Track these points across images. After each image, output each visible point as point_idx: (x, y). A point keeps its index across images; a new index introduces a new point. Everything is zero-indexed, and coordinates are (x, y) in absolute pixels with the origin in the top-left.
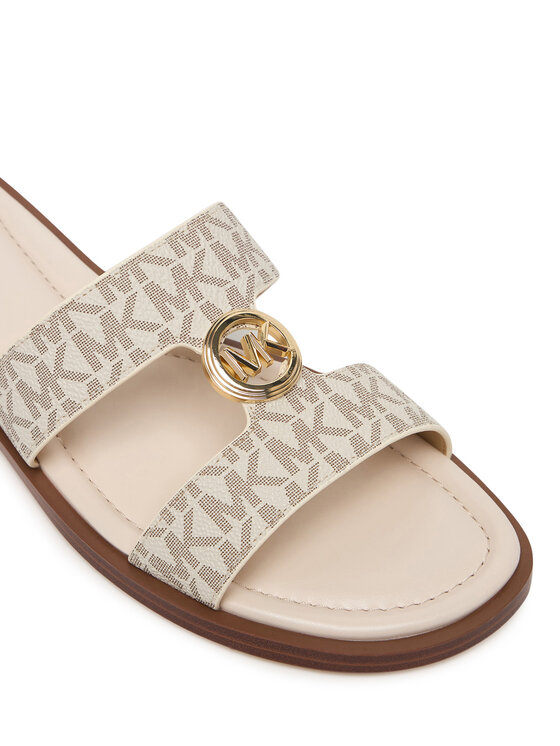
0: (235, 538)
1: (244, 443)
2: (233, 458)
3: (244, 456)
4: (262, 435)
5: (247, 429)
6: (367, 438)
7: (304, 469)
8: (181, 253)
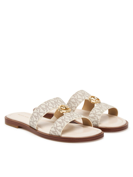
0: (63, 125)
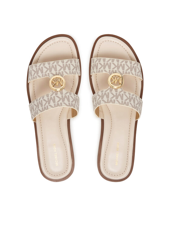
1: (126, 73)
2: (129, 72)
3: (128, 71)
4: (123, 72)
5: (124, 74)
6: (111, 60)
7: (123, 64)
8: (114, 100)
